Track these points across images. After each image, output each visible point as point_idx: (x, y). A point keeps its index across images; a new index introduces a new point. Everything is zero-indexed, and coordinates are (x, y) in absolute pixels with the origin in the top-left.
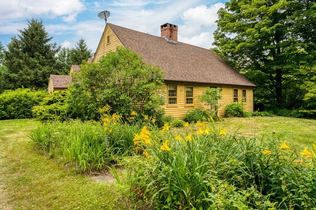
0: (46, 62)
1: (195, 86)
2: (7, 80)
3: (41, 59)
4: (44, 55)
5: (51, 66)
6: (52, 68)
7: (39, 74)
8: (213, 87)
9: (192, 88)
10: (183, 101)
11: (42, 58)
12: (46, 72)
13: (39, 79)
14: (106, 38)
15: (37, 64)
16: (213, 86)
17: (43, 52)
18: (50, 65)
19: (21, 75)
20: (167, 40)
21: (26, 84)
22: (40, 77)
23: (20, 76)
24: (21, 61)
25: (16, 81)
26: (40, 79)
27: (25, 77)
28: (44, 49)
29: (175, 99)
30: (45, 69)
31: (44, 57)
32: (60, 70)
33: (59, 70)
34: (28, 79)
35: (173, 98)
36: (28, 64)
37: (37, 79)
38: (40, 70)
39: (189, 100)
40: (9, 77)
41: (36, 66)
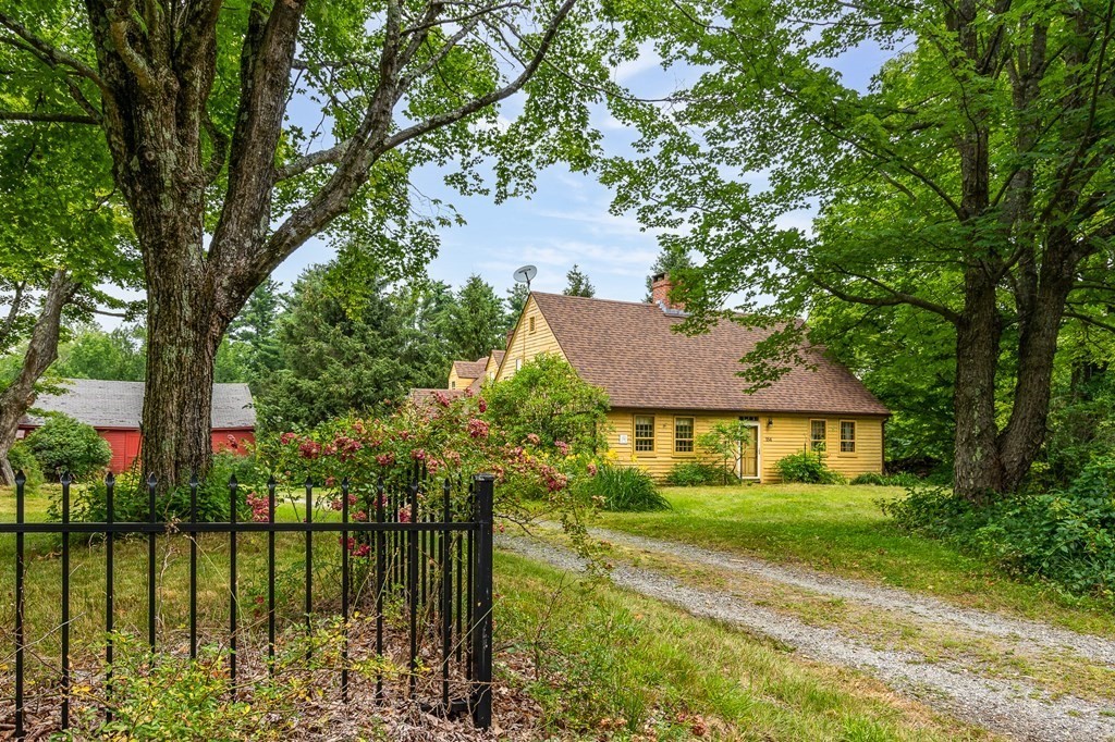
0: (382, 344)
1: (697, 416)
2: (293, 397)
3: (370, 338)
4: (376, 326)
5: (393, 357)
6: (397, 361)
7: (366, 381)
8: (746, 418)
9: (691, 421)
10: (670, 447)
11: (373, 335)
12: (380, 372)
13: (366, 392)
14: (529, 321)
15: (361, 353)
16: (745, 415)
17: (375, 318)
18: (392, 353)
19: (326, 384)
20: (665, 310)
21: (335, 406)
22: (369, 386)
23: (322, 385)
24: (325, 345)
25: (315, 398)
26: (368, 392)
27: (333, 388)
28: (377, 311)
29: (651, 442)
30: (382, 364)
31: (376, 333)
32: (417, 364)
33: (415, 367)
34: (340, 394)
35: (646, 441)
36: (339, 353)
37: (359, 393)
38: (368, 367)
39: (684, 445)
40: (296, 389)
41: (357, 356)
